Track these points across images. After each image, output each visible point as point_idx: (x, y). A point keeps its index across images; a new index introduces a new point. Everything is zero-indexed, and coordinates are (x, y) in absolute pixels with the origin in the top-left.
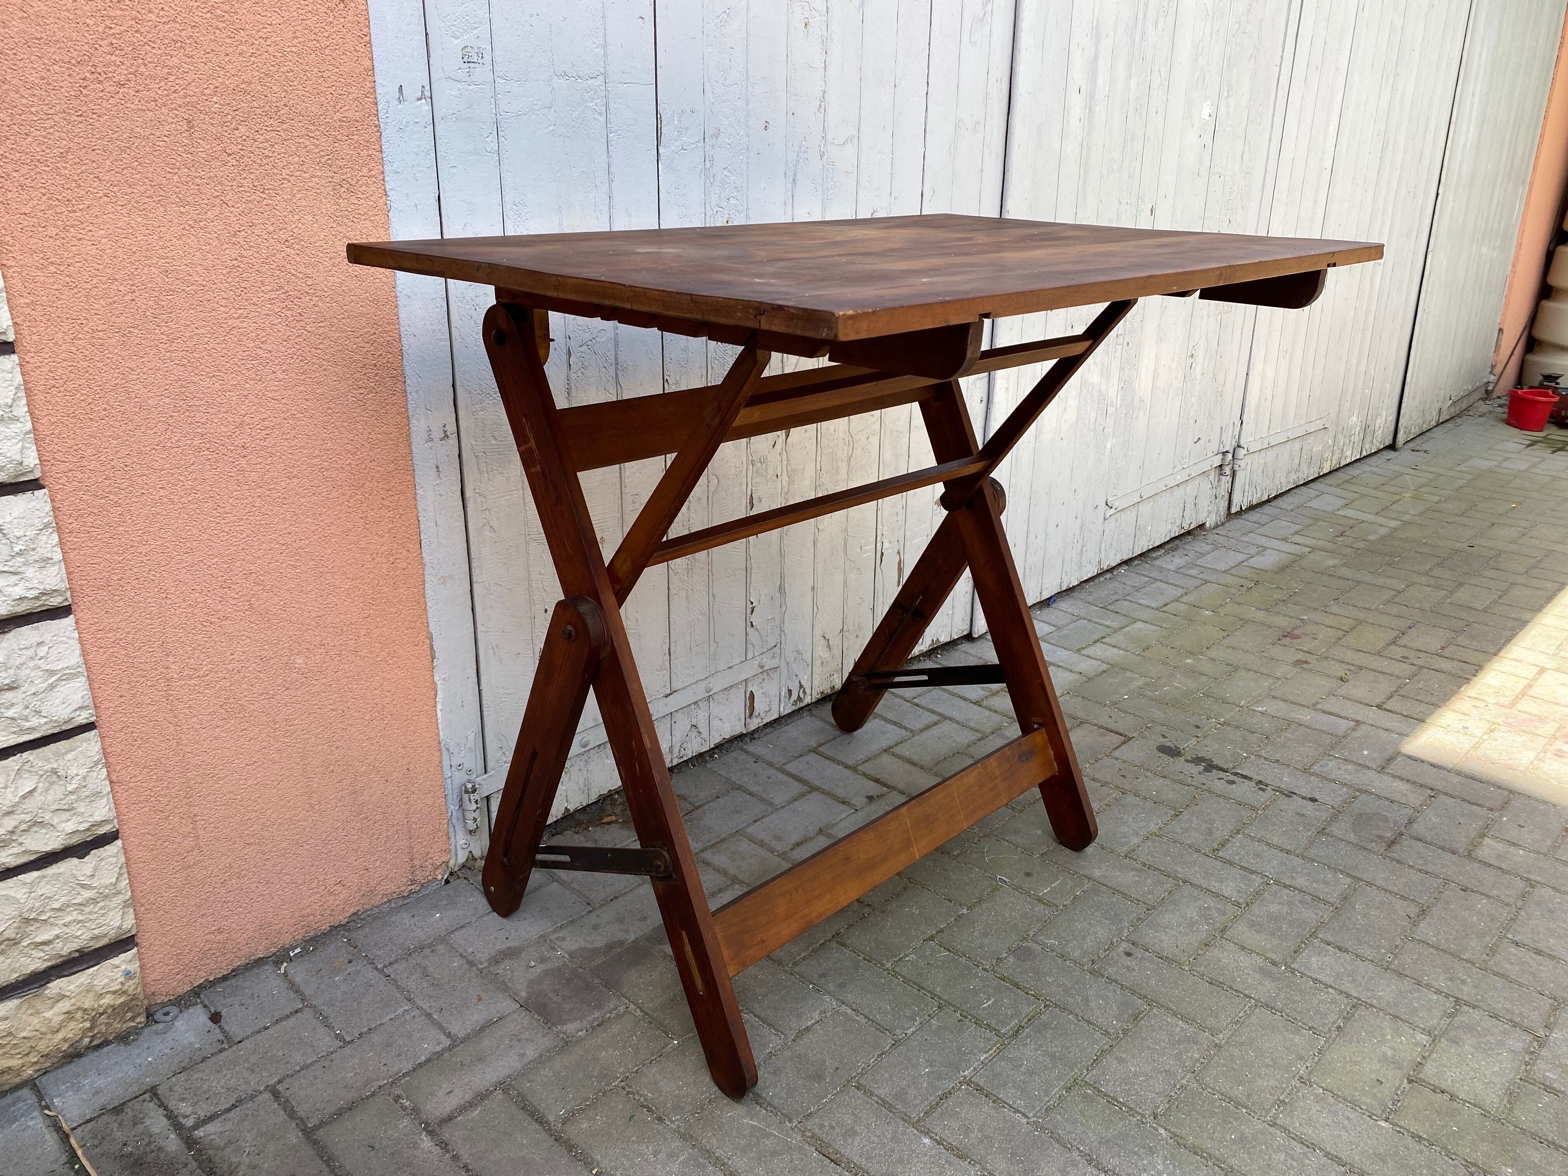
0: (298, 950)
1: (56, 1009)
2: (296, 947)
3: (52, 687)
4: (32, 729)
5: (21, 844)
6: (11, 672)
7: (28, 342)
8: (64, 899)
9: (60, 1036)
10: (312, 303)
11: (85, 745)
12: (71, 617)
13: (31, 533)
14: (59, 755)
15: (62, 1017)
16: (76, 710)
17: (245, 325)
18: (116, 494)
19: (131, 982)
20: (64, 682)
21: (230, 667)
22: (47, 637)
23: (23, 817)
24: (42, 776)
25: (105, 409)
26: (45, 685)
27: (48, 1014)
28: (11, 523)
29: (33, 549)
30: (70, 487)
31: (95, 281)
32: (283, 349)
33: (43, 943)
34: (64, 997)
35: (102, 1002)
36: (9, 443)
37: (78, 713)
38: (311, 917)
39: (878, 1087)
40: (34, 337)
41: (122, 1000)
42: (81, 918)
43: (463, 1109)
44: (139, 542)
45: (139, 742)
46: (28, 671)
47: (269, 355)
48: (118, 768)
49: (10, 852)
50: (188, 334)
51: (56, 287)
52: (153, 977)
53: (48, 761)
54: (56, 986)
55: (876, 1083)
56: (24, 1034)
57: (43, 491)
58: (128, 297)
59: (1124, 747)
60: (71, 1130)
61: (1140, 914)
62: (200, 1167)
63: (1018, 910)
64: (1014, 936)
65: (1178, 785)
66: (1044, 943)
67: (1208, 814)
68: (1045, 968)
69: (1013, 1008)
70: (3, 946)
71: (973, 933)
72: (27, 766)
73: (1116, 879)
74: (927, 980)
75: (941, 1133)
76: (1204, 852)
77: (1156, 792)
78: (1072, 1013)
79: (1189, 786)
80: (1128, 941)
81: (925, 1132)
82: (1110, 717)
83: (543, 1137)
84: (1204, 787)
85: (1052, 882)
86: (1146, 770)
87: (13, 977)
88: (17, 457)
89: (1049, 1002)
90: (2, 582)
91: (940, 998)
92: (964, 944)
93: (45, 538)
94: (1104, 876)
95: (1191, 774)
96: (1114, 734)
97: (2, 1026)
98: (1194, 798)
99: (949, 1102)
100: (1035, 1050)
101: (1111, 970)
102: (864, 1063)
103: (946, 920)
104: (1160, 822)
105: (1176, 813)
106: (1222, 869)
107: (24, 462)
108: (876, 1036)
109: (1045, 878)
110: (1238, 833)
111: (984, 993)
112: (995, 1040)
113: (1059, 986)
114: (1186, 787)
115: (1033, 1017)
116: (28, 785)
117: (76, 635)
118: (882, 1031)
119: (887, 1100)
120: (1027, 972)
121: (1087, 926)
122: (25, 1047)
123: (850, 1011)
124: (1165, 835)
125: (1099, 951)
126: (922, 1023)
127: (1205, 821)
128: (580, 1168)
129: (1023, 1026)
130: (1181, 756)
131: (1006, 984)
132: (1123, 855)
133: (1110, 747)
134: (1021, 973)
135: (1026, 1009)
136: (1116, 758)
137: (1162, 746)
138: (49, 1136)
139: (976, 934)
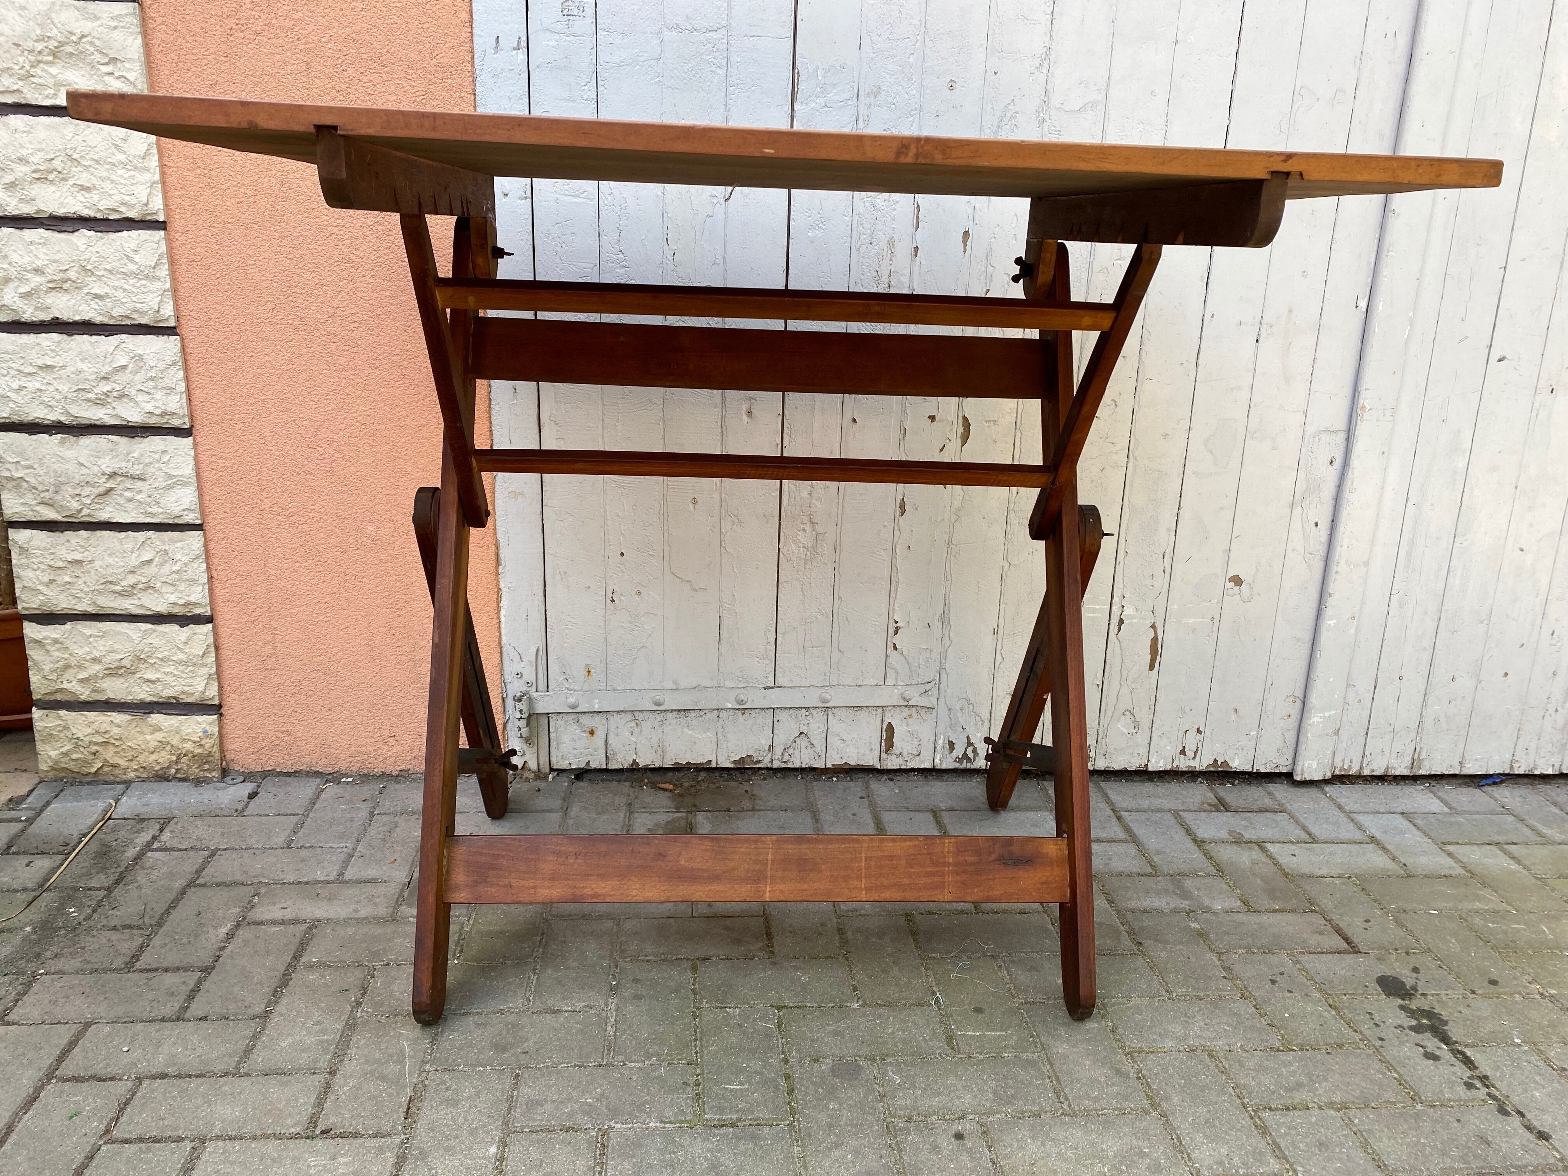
0: (350, 779)
1: (154, 736)
2: (350, 776)
3: (170, 487)
4: (153, 515)
5: (139, 599)
6: (141, 466)
7: (176, 224)
8: (166, 653)
9: (154, 757)
11: (191, 540)
12: (191, 438)
13: (161, 366)
14: (172, 541)
15: (157, 744)
16: (184, 510)
17: (342, 232)
18: (232, 352)
19: (208, 740)
20: (179, 487)
21: (311, 515)
22: (170, 448)
23: (141, 578)
24: (158, 552)
25: (229, 284)
26: (164, 484)
27: (148, 737)
28: (148, 355)
29: (162, 378)
30: (198, 340)
31: (229, 184)
32: (373, 258)
33: (148, 681)
34: (160, 729)
35: (185, 745)
36: (151, 296)
37: (186, 513)
38: (366, 756)
39: (530, 1086)
40: (182, 221)
41: (200, 751)
42: (176, 672)
43: (274, 922)
44: (248, 394)
45: (236, 553)
46: (154, 470)
47: (360, 261)
48: (219, 568)
49: (132, 602)
50: (295, 234)
51: (200, 185)
52: (233, 747)
53: (164, 543)
54: (156, 718)
55: (534, 1083)
56: (129, 744)
57: (177, 337)
58: (251, 199)
59: (1330, 956)
60: (109, 819)
61: (1046, 1112)
62: (121, 873)
63: (910, 1032)
64: (865, 1050)
65: (1340, 1023)
66: (885, 1074)
67: (1329, 1070)
68: (846, 1094)
69: (752, 1105)
70: (122, 671)
71: (829, 1025)
72: (149, 542)
73: (1075, 1066)
74: (715, 1035)
75: (514, 1153)
76: (1245, 1101)
77: (1292, 1016)
78: (802, 1146)
79: (1356, 1031)
80: (982, 1126)
81: (503, 1144)
82: (1368, 921)
83: (282, 968)
84: (1378, 1043)
85: (993, 1030)
86: (1320, 990)
87: (129, 698)
88: (156, 307)
89: (796, 1123)
90: (140, 398)
91: (701, 1057)
92: (804, 1029)
93: (173, 372)
94: (1065, 1057)
95: (1384, 1022)
96: (1339, 938)
97: (116, 731)
98: (1341, 1046)
99: (562, 1136)
100: (709, 1150)
101: (913, 1137)
102: (553, 1062)
103: (822, 1001)
104: (1239, 1045)
105: (1281, 1048)
106: (1240, 1130)
107: (162, 312)
108: (597, 1050)
109: (992, 1022)
110: (1339, 1110)
111: (748, 1077)
112: (688, 1118)
113: (831, 1117)
114: (1347, 1031)
115: (759, 1125)
116: (147, 557)
117: (192, 453)
118: (609, 1050)
119: (520, 1099)
120: (820, 1086)
121: (960, 1087)
122: (129, 755)
123: (613, 1020)
124: (1222, 1060)
125: (930, 1115)
126: (651, 1065)
127: (1309, 1075)
128: (266, 1001)
129: (733, 1125)
130: (1404, 999)
131: (783, 1083)
132: (1127, 1050)
133: (1309, 948)
134: (813, 1083)
135: (764, 1114)
136: (1298, 962)
137: (1394, 978)
138: (96, 816)
139: (829, 1028)
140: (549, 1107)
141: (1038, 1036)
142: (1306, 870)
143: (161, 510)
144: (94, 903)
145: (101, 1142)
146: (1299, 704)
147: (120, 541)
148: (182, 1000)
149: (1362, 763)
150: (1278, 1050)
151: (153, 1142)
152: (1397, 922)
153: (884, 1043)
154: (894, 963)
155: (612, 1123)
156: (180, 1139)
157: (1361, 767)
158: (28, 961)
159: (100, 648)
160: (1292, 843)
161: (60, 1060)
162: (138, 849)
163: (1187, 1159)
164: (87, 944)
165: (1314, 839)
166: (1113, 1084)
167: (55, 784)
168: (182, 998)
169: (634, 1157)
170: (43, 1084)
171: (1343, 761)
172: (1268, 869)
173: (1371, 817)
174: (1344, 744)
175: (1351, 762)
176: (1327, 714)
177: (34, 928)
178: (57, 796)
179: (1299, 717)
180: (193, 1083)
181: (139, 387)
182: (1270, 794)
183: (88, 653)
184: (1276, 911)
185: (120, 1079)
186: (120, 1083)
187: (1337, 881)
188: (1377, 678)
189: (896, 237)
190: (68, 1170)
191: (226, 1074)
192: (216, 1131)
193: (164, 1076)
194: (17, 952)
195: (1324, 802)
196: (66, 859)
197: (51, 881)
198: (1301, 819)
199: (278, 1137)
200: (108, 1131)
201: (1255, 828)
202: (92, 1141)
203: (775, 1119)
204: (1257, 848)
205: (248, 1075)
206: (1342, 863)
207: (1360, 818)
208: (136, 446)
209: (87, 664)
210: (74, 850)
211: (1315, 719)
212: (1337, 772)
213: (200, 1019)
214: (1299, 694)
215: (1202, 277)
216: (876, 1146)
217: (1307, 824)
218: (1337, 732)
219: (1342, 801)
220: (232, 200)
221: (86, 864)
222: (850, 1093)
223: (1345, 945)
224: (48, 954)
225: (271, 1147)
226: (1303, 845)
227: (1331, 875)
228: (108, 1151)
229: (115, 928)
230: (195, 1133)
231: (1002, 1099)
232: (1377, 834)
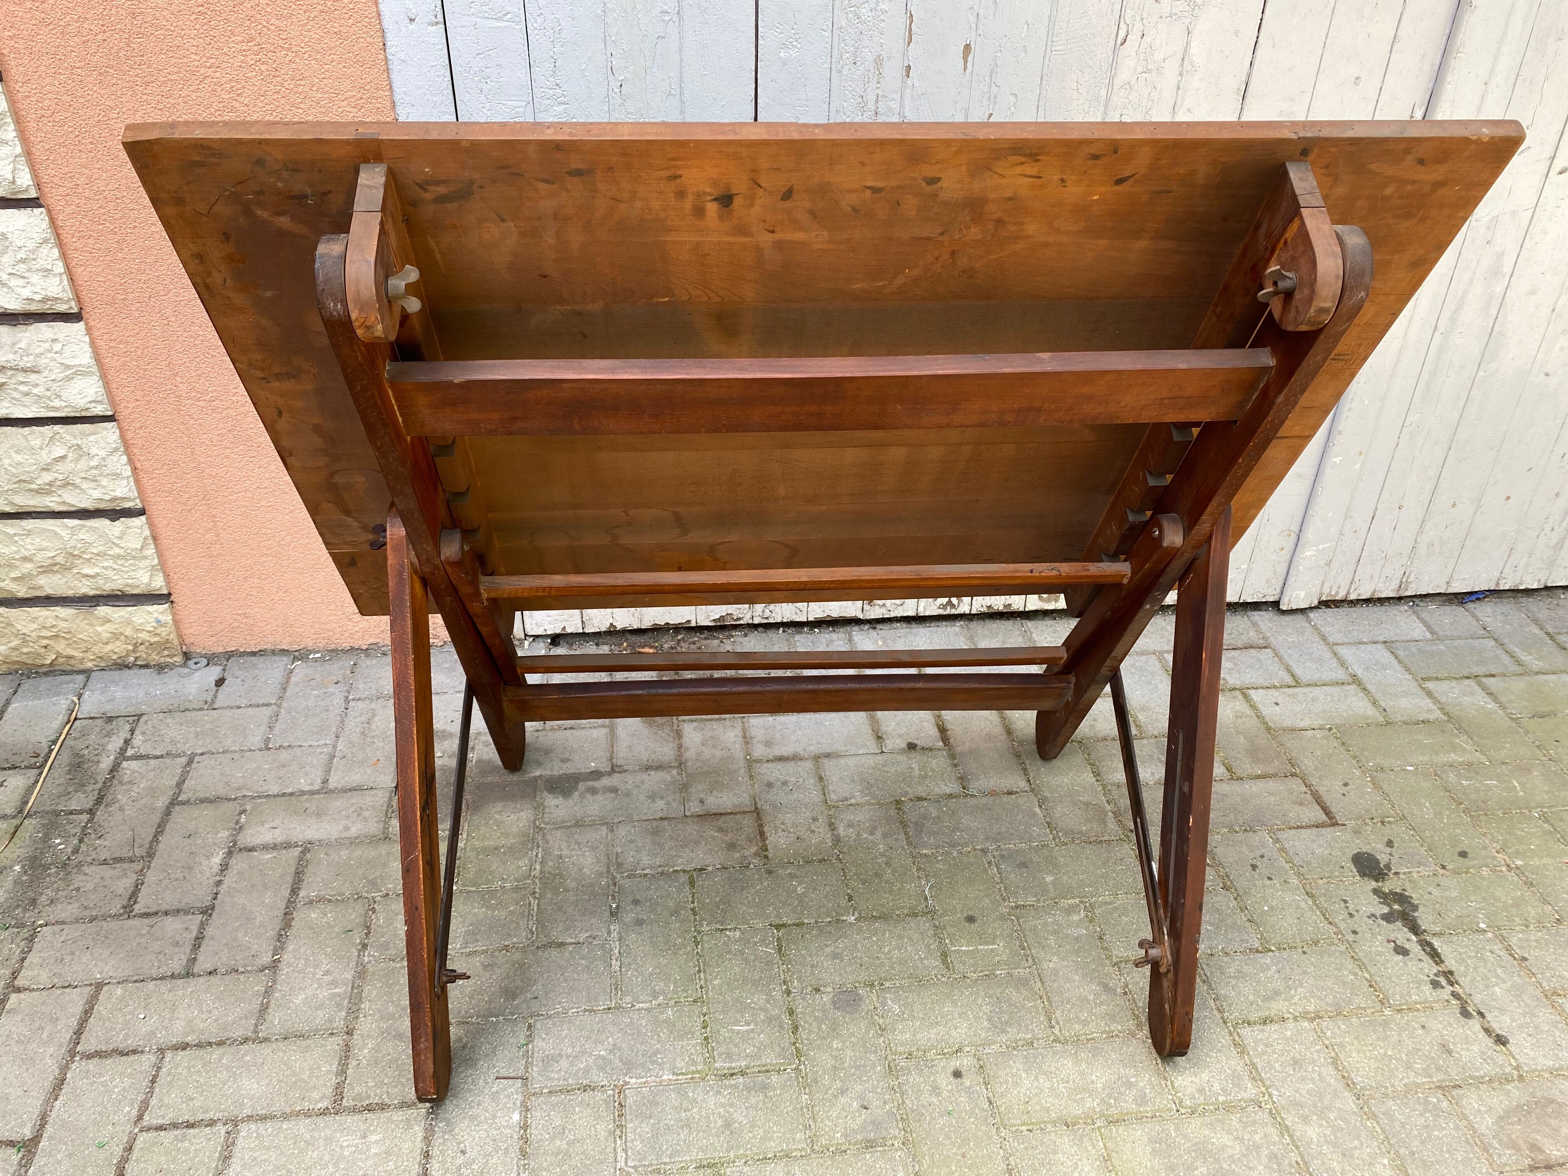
0: (319, 655)
1: (105, 627)
2: (318, 652)
3: (69, 379)
4: (57, 409)
5: (60, 496)
6: (31, 358)
7: (13, 73)
8: (100, 548)
9: (109, 647)
10: (288, 58)
11: (105, 432)
12: (82, 323)
13: (31, 245)
14: (84, 435)
15: (109, 635)
16: (90, 402)
17: (218, 75)
18: (110, 222)
19: (163, 629)
20: (80, 377)
21: (234, 398)
22: (61, 336)
23: (57, 475)
24: (70, 448)
25: (91, 143)
26: (62, 375)
27: (100, 629)
28: (13, 233)
29: (34, 260)
30: (68, 210)
31: (68, 19)
32: (260, 105)
33: (87, 576)
34: (109, 621)
35: (140, 635)
37: (93, 405)
38: (331, 633)
39: (544, 1039)
40: (20, 68)
41: (157, 639)
42: (115, 566)
43: (265, 847)
44: (139, 270)
45: (158, 442)
46: (47, 361)
47: (245, 109)
48: (142, 458)
49: (52, 499)
50: (162, 79)
51: (33, 22)
52: (191, 631)
53: (75, 437)
54: (103, 610)
55: (547, 1034)
56: (80, 636)
57: (42, 209)
58: (99, 37)
59: (1309, 831)
60: (76, 719)
61: (1038, 1040)
62: (100, 790)
63: (906, 950)
64: (863, 976)
65: (1316, 915)
66: (884, 1004)
67: (1305, 973)
68: (848, 1030)
69: (759, 1048)
70: (57, 567)
71: (827, 946)
72: (58, 437)
73: (1065, 983)
74: (718, 966)
75: (537, 1118)
76: (1226, 1014)
77: (1272, 908)
78: (810, 1094)
79: (1331, 923)
80: (979, 1059)
81: (526, 1109)
82: (1346, 785)
83: (282, 905)
84: (1351, 937)
85: (986, 943)
86: (1299, 874)
87: (70, 593)
88: (10, 177)
89: (802, 1067)
90: (13, 282)
91: (707, 992)
92: (803, 952)
93: (45, 252)
94: (1055, 972)
95: (1357, 911)
96: (1319, 808)
97: (63, 624)
98: (1316, 943)
99: (581, 1096)
100: (722, 1105)
101: (915, 1078)
102: (563, 1008)
103: (819, 917)
104: (1220, 947)
105: (1260, 949)
106: (1220, 1051)
107: (19, 182)
108: (605, 991)
109: (984, 933)
110: (1312, 1020)
111: (752, 1015)
112: (699, 1068)
113: (835, 1058)
114: (1323, 925)
115: (767, 1071)
116: (59, 451)
117: (87, 339)
118: (616, 989)
119: (536, 1055)
120: (823, 1022)
121: (956, 1015)
122: (83, 646)
123: (617, 951)
124: (1204, 967)
125: (930, 1050)
126: (659, 1005)
127: (1287, 979)
128: (271, 947)
129: (743, 1073)
130: (1377, 881)
131: (786, 1019)
132: (1115, 960)
133: (1289, 822)
134: (816, 1019)
135: (770, 1058)
136: (1278, 841)
137: (1369, 854)
138: (61, 717)
139: (828, 950)
140: (564, 1063)
141: (1029, 949)
142: (1288, 723)
143: (64, 404)
144: (78, 830)
145: (137, 1130)
146: (1294, 538)
147: (25, 437)
148: (188, 951)
149: (1350, 588)
150: (1257, 951)
151: (187, 1127)
152: (1374, 784)
153: (882, 965)
154: (886, 864)
155: (627, 1079)
156: (212, 1123)
157: (1348, 593)
158: (25, 910)
159: (30, 545)
160: (1275, 687)
161: (79, 1033)
162: (112, 757)
163: (1170, 1087)
164: (82, 884)
165: (1297, 682)
166: (1102, 1003)
167: (10, 677)
168: (188, 948)
169: (651, 1117)
170: (67, 1064)
171: (1331, 587)
172: (1252, 723)
173: (1354, 649)
174: (1334, 572)
175: (1339, 588)
176: (1321, 547)
177: (23, 867)
178: (15, 692)
179: (1292, 550)
180: (216, 1053)
181: (10, 270)
182: (1255, 624)
183: (16, 552)
184: (1258, 777)
185: (142, 1052)
186: (144, 1058)
187: (1318, 734)
188: (1376, 509)
189: (884, 55)
190: (109, 1165)
191: (245, 1040)
192: (247, 1111)
193: (185, 1046)
194: (12, 898)
195: (1309, 632)
196: (41, 773)
197: (30, 804)
198: (1285, 656)
199: (308, 1114)
200: (140, 1117)
201: (1239, 671)
202: (128, 1128)
203: (782, 1064)
204: (1240, 697)
205: (266, 1040)
206: (1324, 711)
207: (1342, 651)
208: (21, 335)
209: (18, 563)
210: (46, 761)
211: (1308, 553)
212: (1324, 598)
213: (210, 973)
214: (1295, 528)
215: (1238, 89)
216: (879, 1090)
217: (1291, 663)
218: (1329, 564)
219: (1326, 630)
220: (76, 39)
221: (62, 780)
222: (853, 1028)
223: (1324, 818)
224: (43, 898)
225: (302, 1126)
226: (1286, 690)
227: (1313, 726)
228: (145, 1141)
229: (105, 862)
230: (226, 1114)
231: (996, 1027)
232: (1359, 672)
